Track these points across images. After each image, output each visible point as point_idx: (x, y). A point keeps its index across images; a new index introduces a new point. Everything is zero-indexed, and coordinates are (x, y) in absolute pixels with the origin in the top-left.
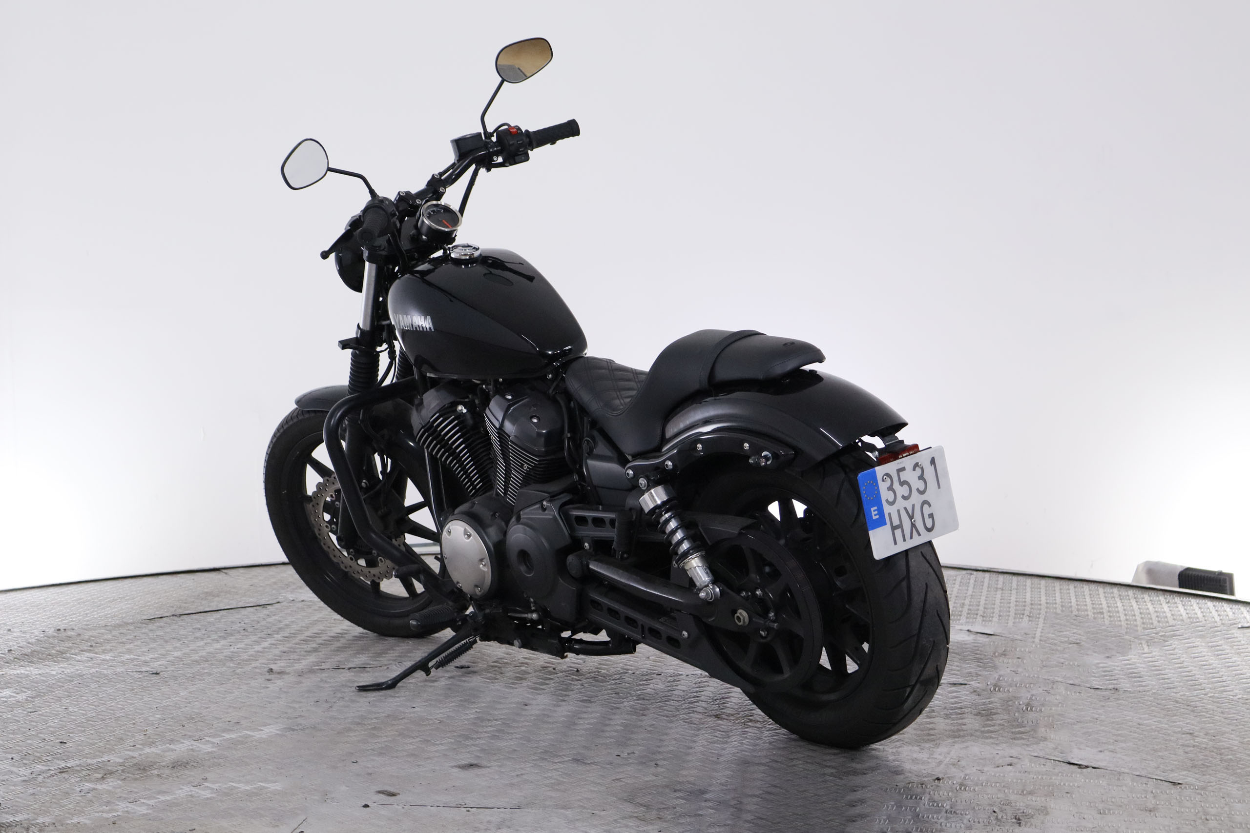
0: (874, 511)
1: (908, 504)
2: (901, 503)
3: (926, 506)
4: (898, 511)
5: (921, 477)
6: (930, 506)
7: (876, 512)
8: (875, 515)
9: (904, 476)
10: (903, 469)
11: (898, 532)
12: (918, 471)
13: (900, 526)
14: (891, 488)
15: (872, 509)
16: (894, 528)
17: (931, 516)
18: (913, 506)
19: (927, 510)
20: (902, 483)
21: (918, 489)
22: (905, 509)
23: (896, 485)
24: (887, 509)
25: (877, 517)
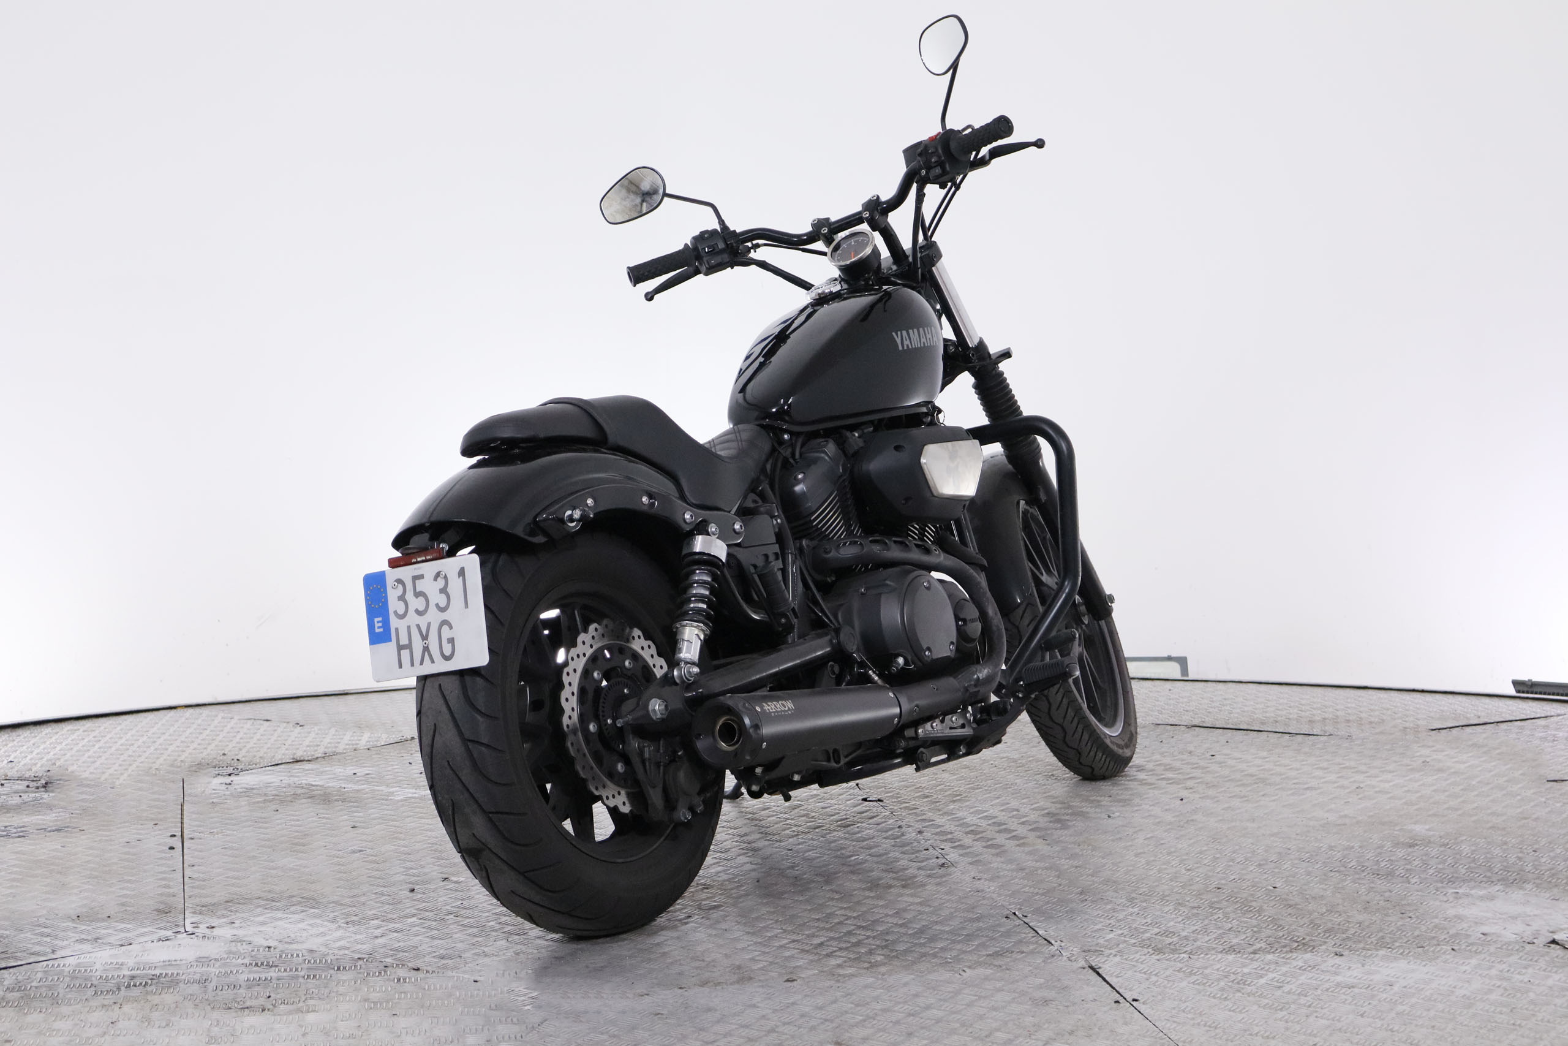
0: (378, 622)
1: (423, 621)
2: (412, 619)
3: (445, 628)
4: (409, 627)
5: (444, 591)
6: (451, 628)
7: (380, 624)
8: (379, 628)
9: (421, 586)
10: (421, 577)
11: (405, 654)
12: (441, 583)
13: (409, 646)
14: (402, 598)
15: (376, 620)
16: (400, 648)
17: (451, 641)
18: (429, 624)
19: (446, 633)
20: (417, 594)
21: (437, 605)
22: (418, 626)
23: (410, 596)
24: (394, 622)
25: (381, 630)
